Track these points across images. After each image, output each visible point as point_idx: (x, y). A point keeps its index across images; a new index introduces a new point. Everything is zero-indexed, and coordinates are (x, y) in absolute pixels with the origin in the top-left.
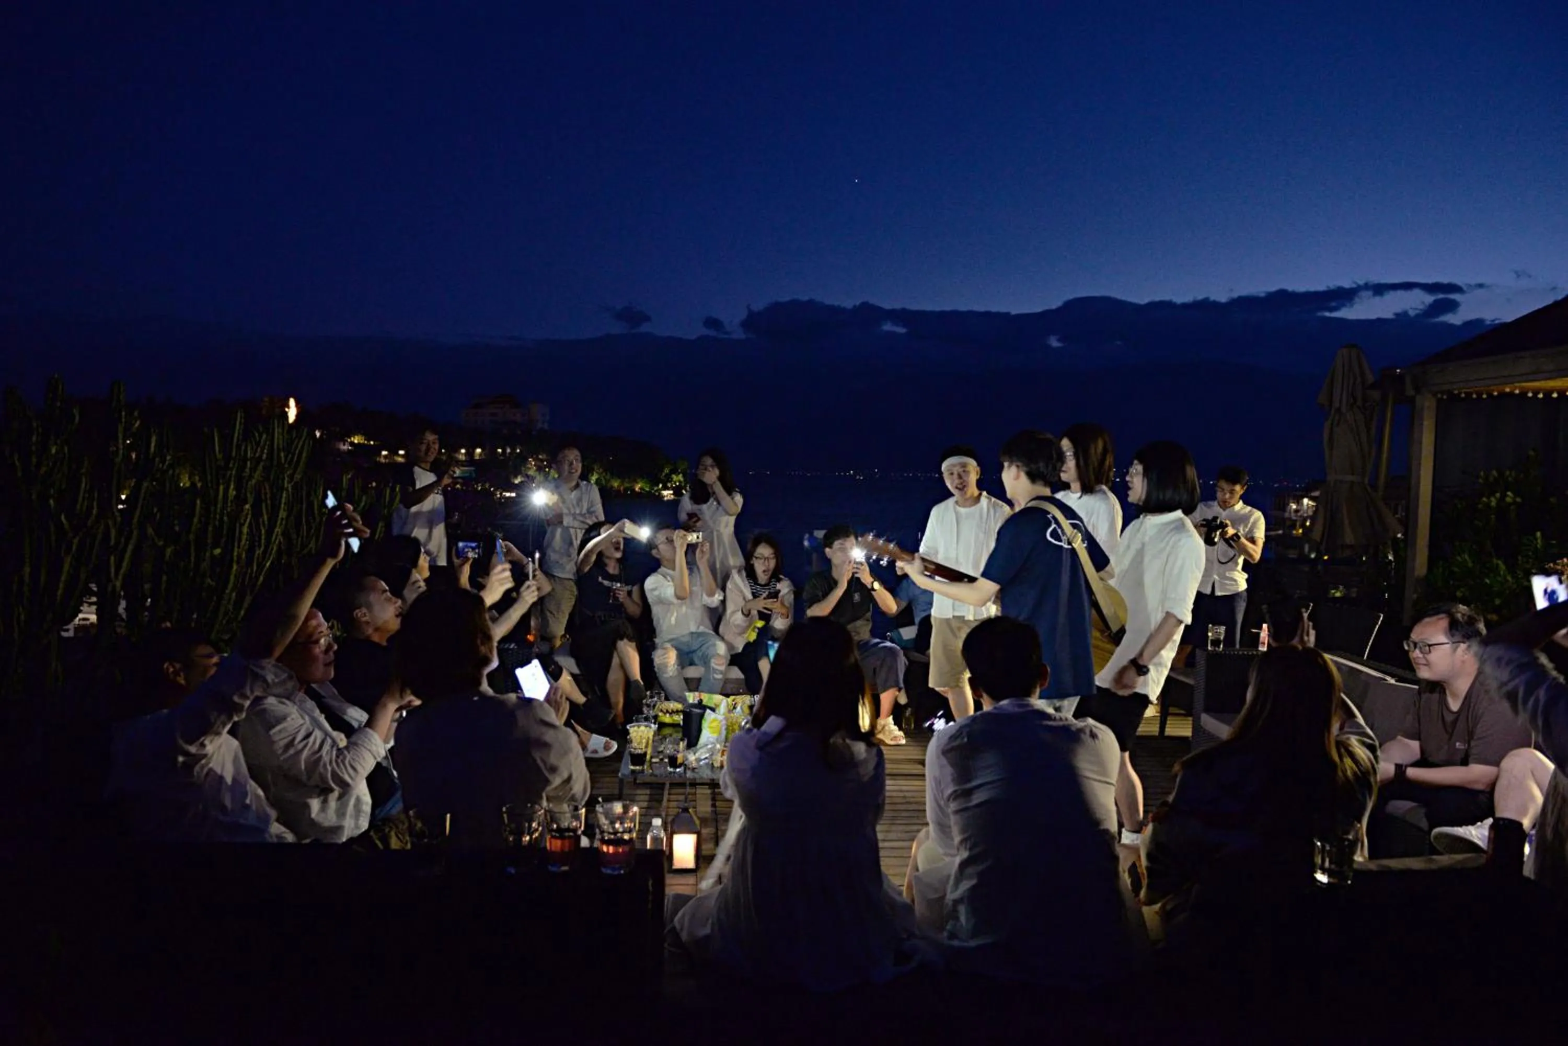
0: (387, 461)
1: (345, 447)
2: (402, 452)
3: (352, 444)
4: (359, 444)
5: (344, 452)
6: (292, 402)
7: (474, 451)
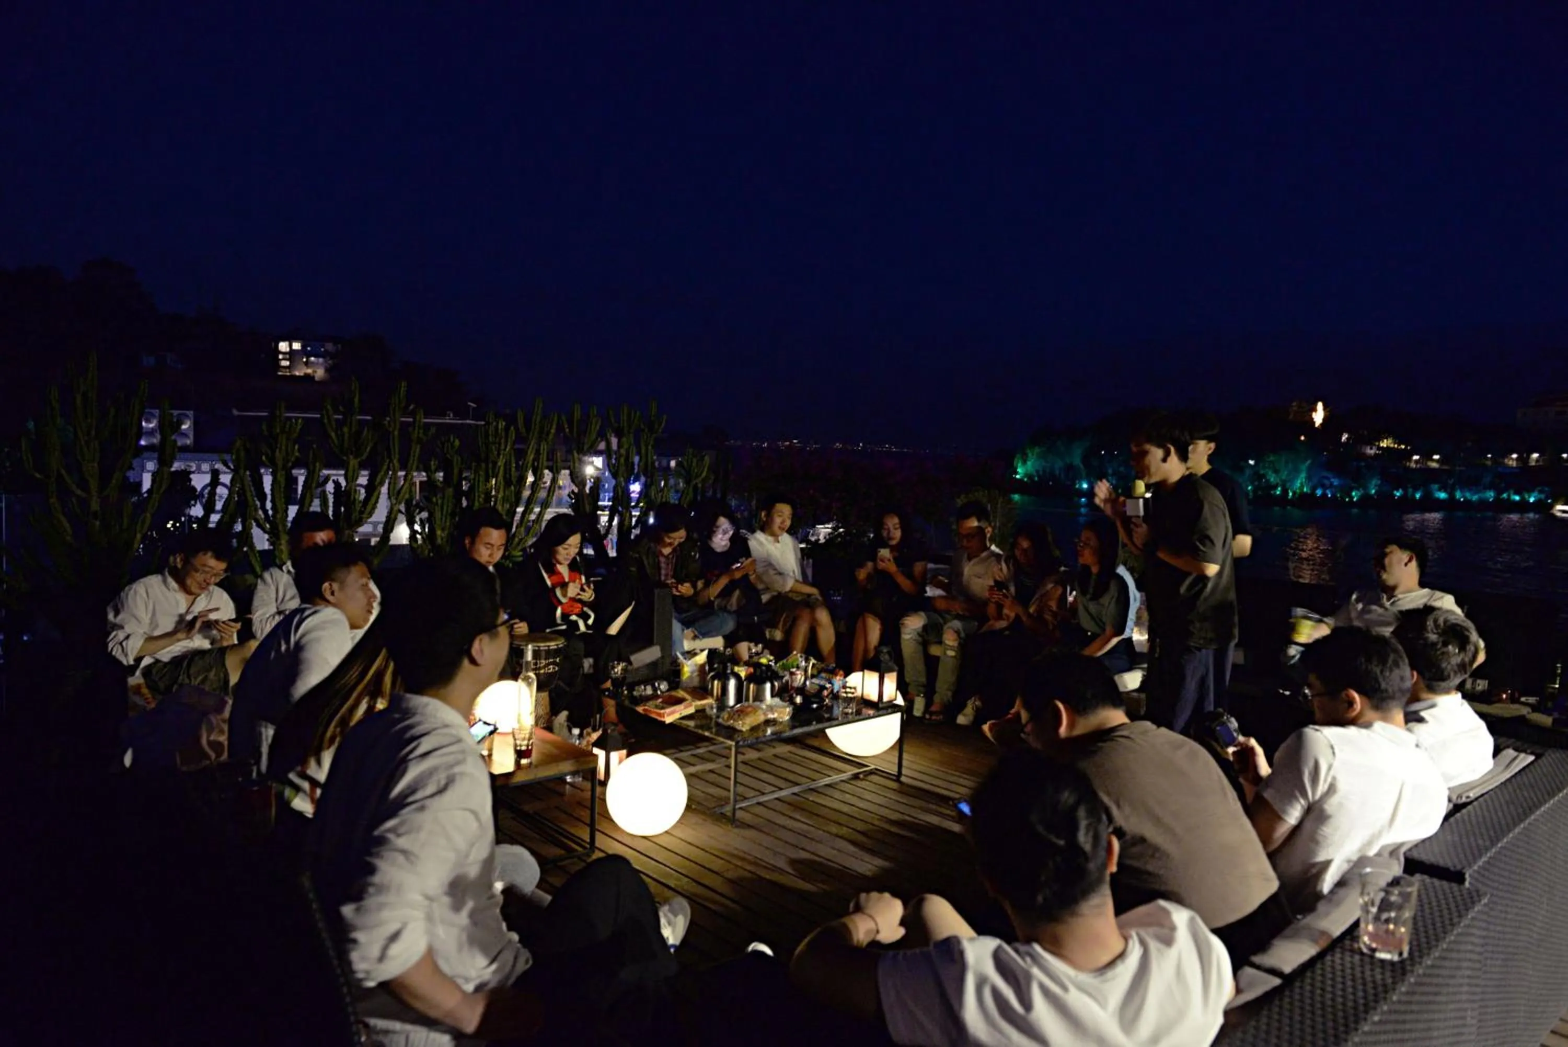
0: (1418, 466)
1: (1371, 451)
2: (1436, 457)
3: (1379, 448)
4: (1388, 447)
5: (1371, 457)
6: (1320, 406)
7: (1529, 457)
